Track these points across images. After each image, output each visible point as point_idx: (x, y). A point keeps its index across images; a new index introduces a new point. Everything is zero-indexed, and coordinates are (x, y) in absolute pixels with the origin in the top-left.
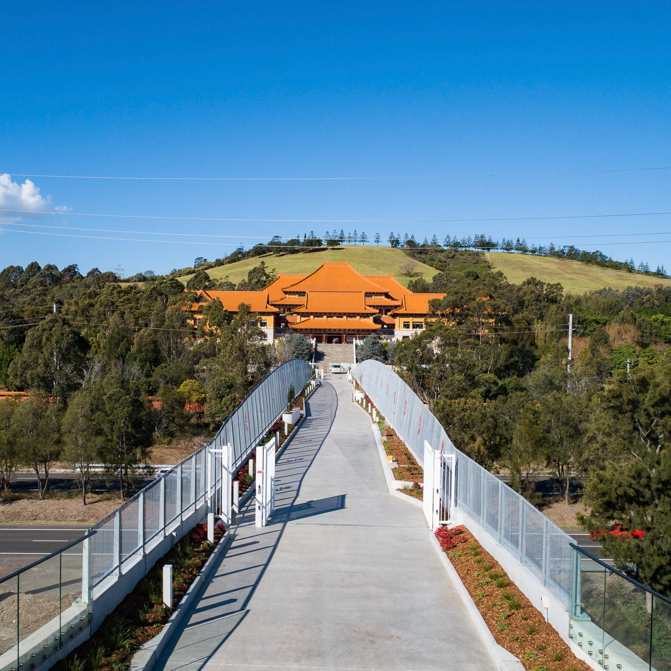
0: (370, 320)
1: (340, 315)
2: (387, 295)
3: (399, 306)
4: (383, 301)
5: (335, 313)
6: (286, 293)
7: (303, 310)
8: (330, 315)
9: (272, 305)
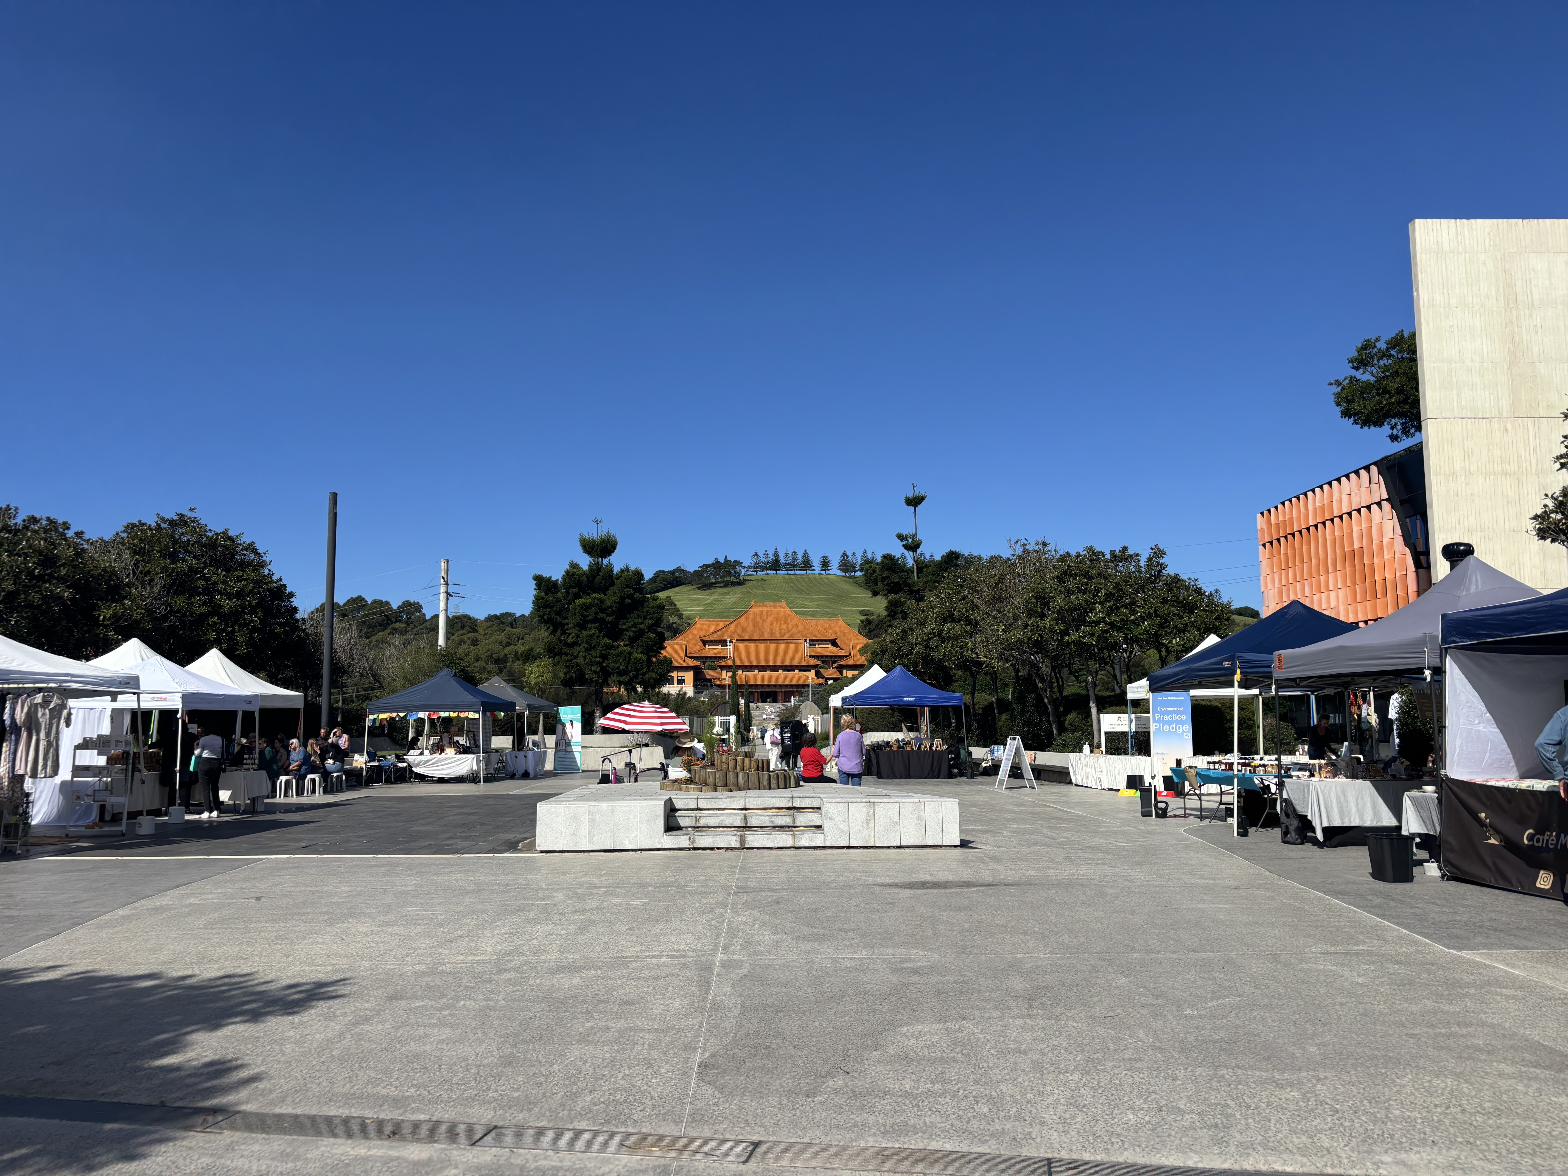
0: (811, 674)
1: (775, 668)
2: (834, 643)
3: (847, 656)
4: (829, 650)
5: (769, 666)
6: (705, 642)
7: (729, 663)
8: (762, 668)
9: (691, 658)
